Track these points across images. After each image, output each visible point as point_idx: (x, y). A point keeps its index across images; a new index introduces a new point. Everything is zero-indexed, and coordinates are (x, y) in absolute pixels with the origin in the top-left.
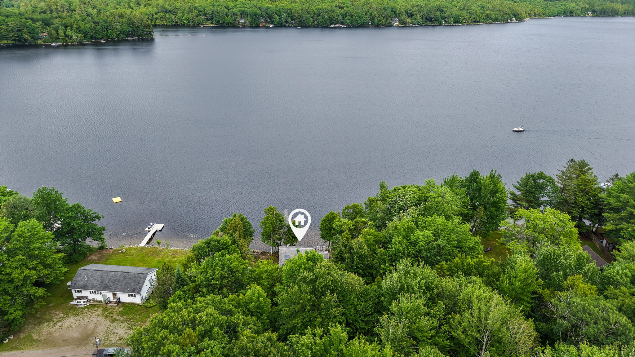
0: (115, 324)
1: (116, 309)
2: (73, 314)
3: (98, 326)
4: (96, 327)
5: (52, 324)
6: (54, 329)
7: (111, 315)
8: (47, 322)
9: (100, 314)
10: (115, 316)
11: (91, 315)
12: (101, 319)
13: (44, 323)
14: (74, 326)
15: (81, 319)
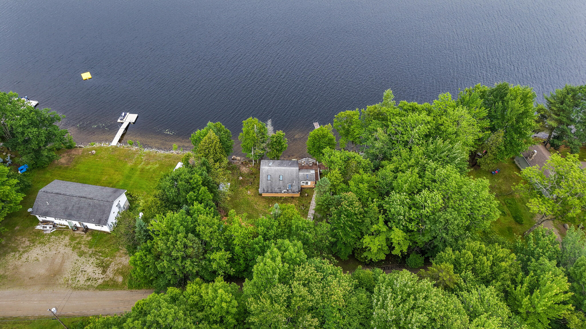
0: (83, 259)
1: (84, 238)
2: (40, 243)
3: (66, 261)
4: (63, 262)
5: (17, 255)
6: (20, 263)
7: (79, 246)
8: (13, 252)
9: (68, 244)
10: (83, 248)
11: (58, 244)
12: (69, 250)
13: (9, 253)
14: (40, 259)
15: (48, 250)
